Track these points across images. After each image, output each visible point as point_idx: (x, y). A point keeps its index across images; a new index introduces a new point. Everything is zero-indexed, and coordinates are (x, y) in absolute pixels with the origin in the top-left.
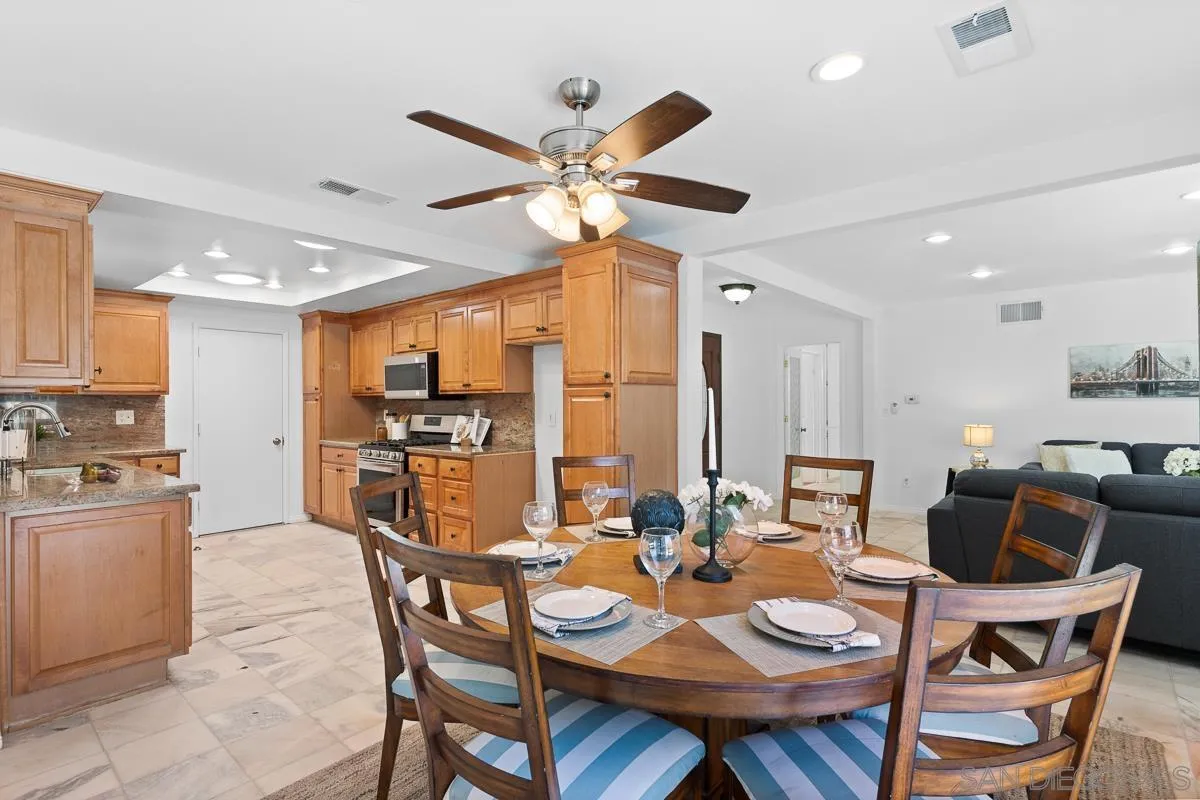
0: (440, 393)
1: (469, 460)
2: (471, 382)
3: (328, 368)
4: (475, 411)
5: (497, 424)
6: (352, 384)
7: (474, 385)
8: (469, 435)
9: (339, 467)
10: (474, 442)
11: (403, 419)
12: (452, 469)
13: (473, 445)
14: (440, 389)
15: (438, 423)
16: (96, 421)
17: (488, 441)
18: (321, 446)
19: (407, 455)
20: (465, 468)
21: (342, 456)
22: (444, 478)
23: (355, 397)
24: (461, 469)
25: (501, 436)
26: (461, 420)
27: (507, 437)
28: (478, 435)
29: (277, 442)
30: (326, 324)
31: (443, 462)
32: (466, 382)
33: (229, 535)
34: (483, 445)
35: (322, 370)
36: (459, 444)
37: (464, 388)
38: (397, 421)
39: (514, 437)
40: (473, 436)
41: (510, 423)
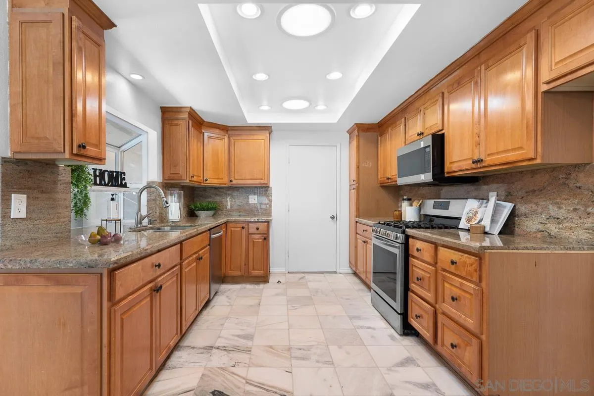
0: (446, 175)
1: (479, 255)
2: (482, 157)
3: (362, 165)
4: (491, 194)
5: (522, 208)
6: (379, 177)
7: (489, 160)
8: (481, 220)
9: (364, 239)
10: (487, 229)
11: (416, 204)
12: (453, 263)
13: (486, 233)
14: (446, 170)
15: (446, 206)
16: (241, 201)
17: (508, 229)
18: (357, 222)
19: (407, 237)
20: (472, 265)
21: (366, 231)
22: (444, 270)
23: (382, 186)
24: (465, 265)
25: (529, 225)
26: (472, 204)
27: (541, 227)
28: (493, 221)
29: (333, 218)
30: (362, 134)
31: (442, 251)
32: (476, 158)
33: (302, 275)
34: (500, 233)
35: (358, 167)
36: (468, 230)
37: (474, 166)
38: (411, 205)
39: (553, 228)
40: (486, 223)
41: (546, 208)
